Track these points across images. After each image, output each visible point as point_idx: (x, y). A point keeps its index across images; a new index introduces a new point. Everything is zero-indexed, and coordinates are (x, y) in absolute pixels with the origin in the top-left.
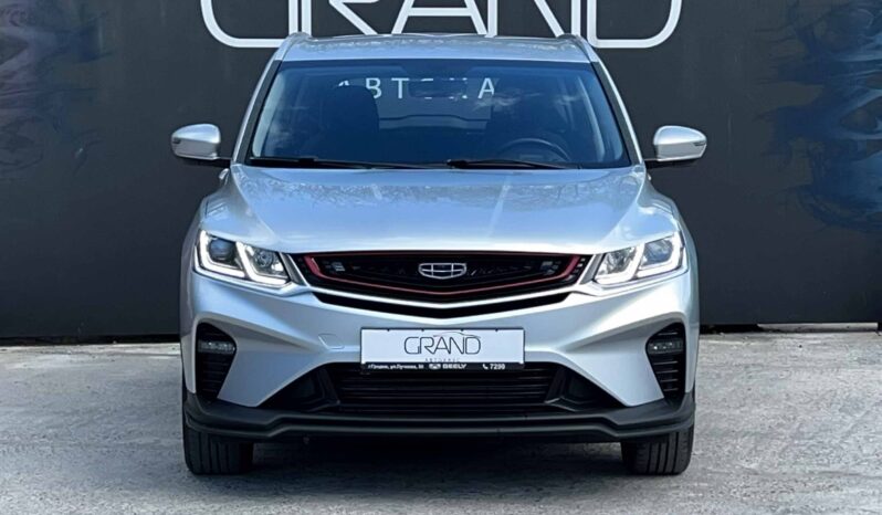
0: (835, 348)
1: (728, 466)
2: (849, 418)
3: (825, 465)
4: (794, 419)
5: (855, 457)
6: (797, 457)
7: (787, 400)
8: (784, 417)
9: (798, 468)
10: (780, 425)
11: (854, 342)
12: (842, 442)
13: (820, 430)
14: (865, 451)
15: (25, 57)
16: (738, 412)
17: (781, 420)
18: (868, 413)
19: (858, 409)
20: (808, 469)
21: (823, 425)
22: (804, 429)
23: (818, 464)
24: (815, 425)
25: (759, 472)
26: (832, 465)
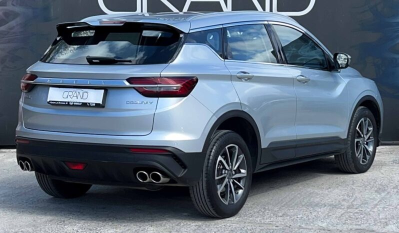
0: (383, 154)
1: (312, 224)
2: (379, 196)
3: (358, 225)
4: (352, 196)
5: (375, 220)
6: (347, 219)
7: (353, 184)
8: (348, 195)
9: (345, 227)
10: (344, 200)
11: (394, 151)
12: (371, 210)
13: (362, 204)
14: (381, 217)
15: (18, 20)
16: (327, 192)
17: (346, 197)
18: (389, 193)
19: (384, 191)
20: (350, 227)
21: (365, 200)
22: (355, 203)
23: (356, 225)
24: (361, 200)
25: (326, 229)
26: (362, 225)
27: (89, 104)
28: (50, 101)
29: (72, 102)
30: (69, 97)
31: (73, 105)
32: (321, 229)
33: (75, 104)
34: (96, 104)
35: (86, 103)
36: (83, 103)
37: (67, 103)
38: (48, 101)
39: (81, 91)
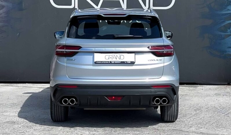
5: (186, 125)
14: (190, 123)
15: (4, 10)
25: (156, 129)
26: (177, 127)
27: (126, 62)
28: (96, 62)
29: (113, 61)
30: (110, 58)
31: (114, 63)
32: (153, 129)
33: (115, 62)
34: (131, 62)
35: (124, 62)
36: (121, 62)
37: (109, 62)
38: (95, 61)
39: (118, 55)
